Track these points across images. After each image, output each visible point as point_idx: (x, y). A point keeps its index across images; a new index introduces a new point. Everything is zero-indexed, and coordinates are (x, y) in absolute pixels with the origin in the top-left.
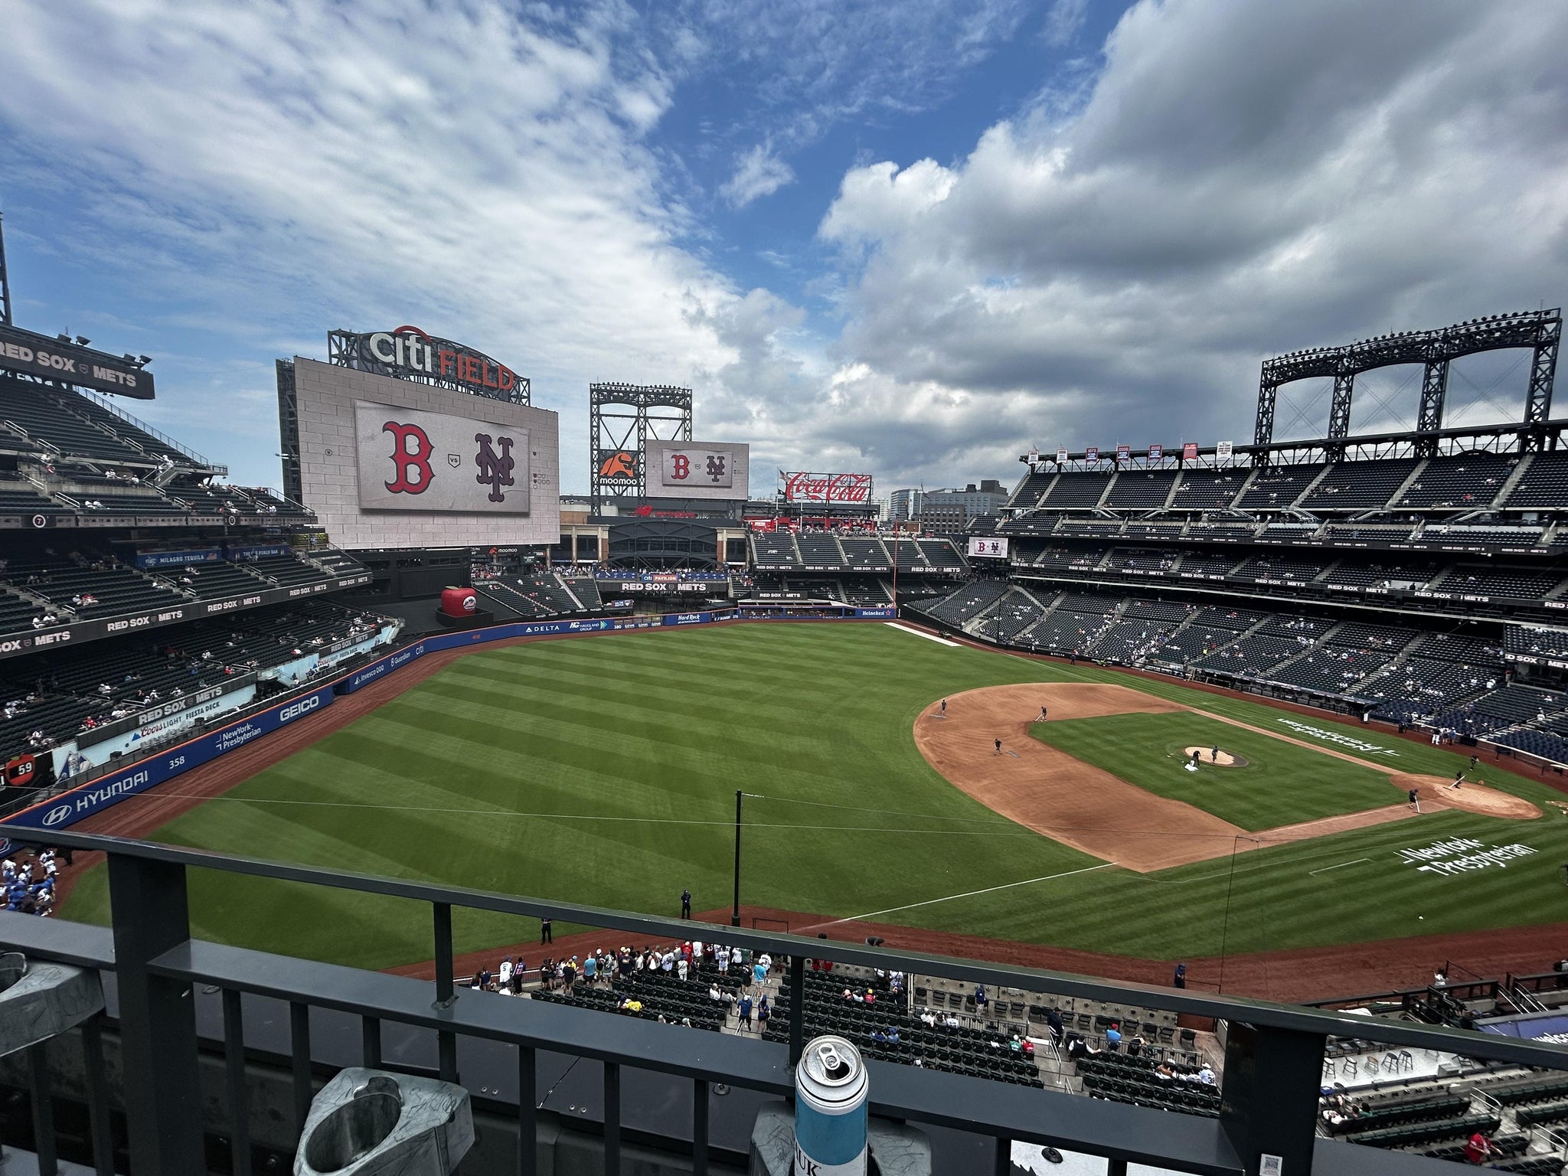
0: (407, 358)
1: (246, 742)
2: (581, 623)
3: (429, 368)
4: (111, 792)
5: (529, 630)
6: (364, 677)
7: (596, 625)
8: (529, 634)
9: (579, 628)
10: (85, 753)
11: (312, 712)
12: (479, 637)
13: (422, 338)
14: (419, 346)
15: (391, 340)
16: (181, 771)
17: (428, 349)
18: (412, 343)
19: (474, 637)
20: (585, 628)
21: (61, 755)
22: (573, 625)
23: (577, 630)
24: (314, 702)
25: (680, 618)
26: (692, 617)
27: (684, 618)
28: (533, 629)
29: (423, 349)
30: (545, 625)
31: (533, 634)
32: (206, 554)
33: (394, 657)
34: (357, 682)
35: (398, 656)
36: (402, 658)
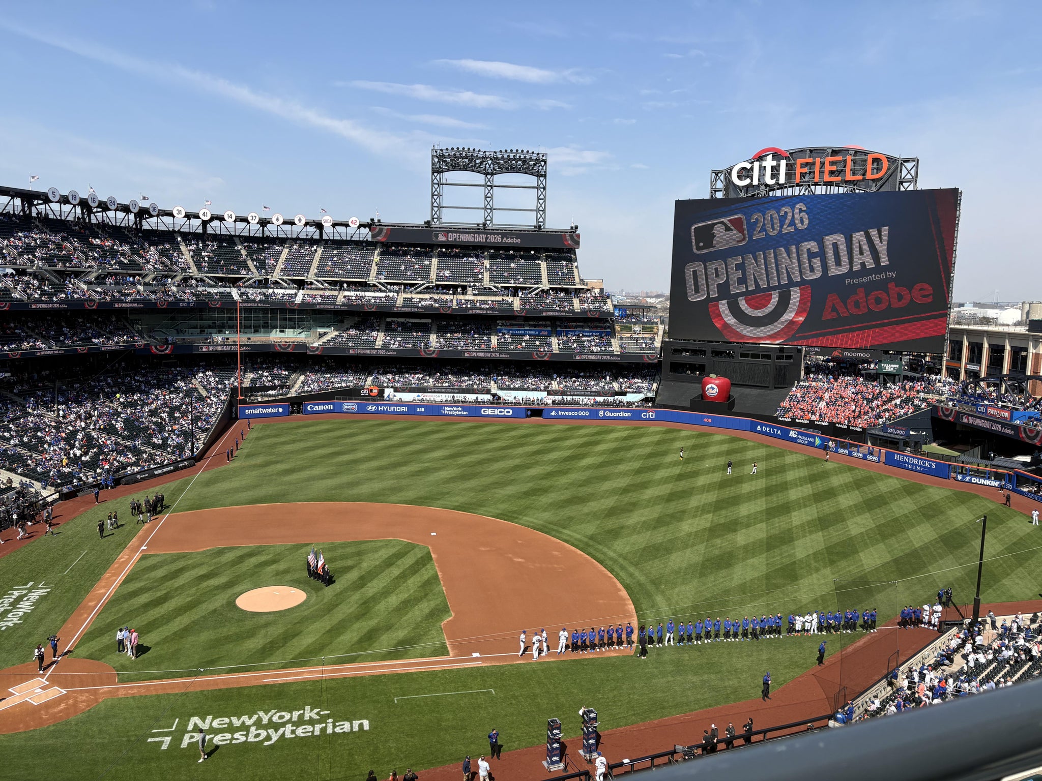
0: (762, 176)
1: (457, 416)
2: (800, 434)
3: (782, 180)
4: (392, 409)
5: (758, 428)
6: (560, 413)
7: (812, 440)
8: (758, 432)
9: (796, 438)
10: (396, 394)
12: (710, 420)
13: (777, 156)
14: (774, 163)
15: (748, 166)
16: (421, 414)
17: (783, 163)
18: (769, 162)
19: (705, 420)
20: (803, 440)
21: (388, 392)
22: (792, 434)
23: (794, 440)
24: (508, 412)
28: (762, 428)
29: (779, 165)
30: (771, 427)
31: (761, 433)
32: (541, 331)
33: (605, 411)
34: (553, 414)
35: (611, 411)
36: (616, 414)
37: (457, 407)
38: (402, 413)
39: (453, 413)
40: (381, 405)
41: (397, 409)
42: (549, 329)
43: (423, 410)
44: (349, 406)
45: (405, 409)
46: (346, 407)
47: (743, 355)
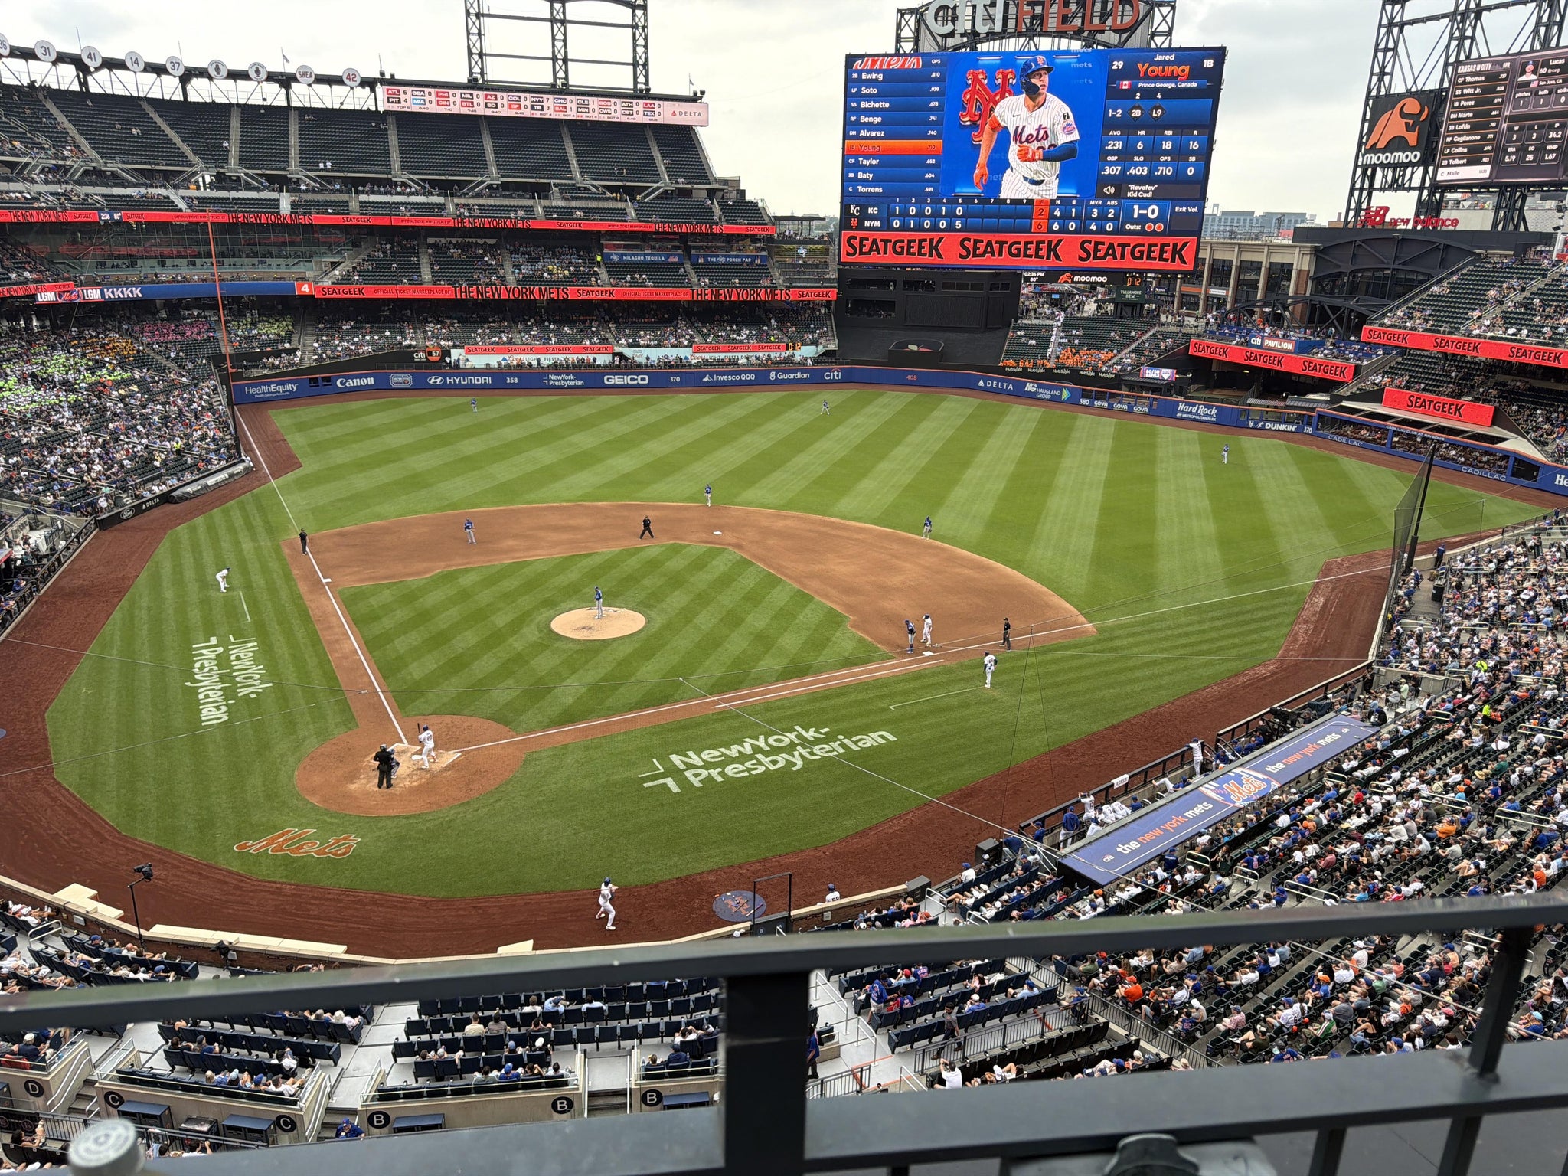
1: (569, 387)
2: (1039, 386)
4: (467, 380)
5: (981, 383)
6: (716, 378)
7: (1057, 393)
8: (981, 389)
9: (1035, 393)
10: (470, 357)
11: (638, 386)
12: (915, 378)
16: (512, 387)
19: (909, 377)
20: (1044, 394)
21: (456, 354)
22: (1030, 387)
23: (1031, 396)
24: (643, 379)
25: (1181, 406)
26: (1202, 410)
27: (1187, 409)
30: (998, 380)
31: (985, 389)
32: (668, 256)
33: (777, 372)
34: (706, 379)
35: (785, 372)
36: (792, 376)
37: (568, 374)
38: (483, 387)
39: (562, 383)
40: (450, 375)
41: (475, 380)
42: (680, 252)
43: (516, 380)
44: (400, 378)
45: (488, 380)
46: (395, 380)
47: (945, 286)
